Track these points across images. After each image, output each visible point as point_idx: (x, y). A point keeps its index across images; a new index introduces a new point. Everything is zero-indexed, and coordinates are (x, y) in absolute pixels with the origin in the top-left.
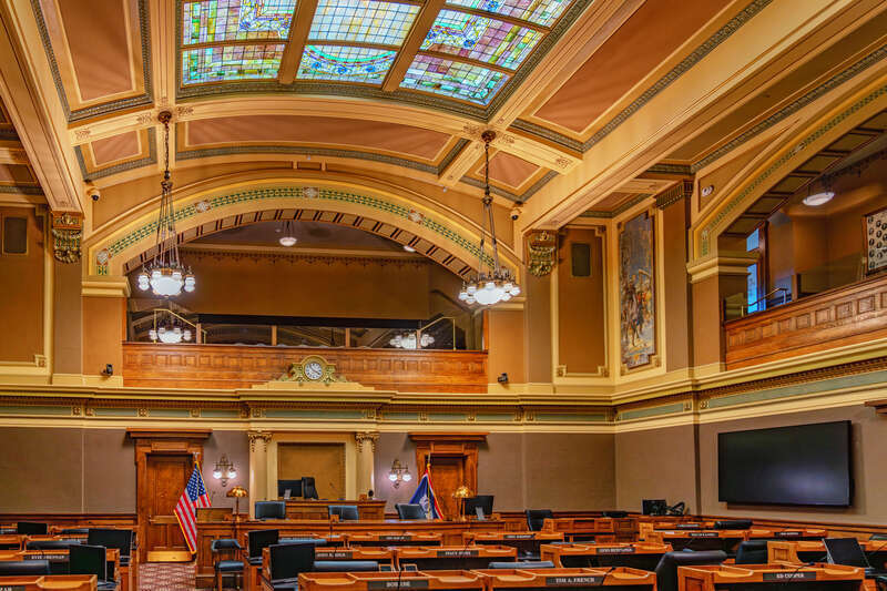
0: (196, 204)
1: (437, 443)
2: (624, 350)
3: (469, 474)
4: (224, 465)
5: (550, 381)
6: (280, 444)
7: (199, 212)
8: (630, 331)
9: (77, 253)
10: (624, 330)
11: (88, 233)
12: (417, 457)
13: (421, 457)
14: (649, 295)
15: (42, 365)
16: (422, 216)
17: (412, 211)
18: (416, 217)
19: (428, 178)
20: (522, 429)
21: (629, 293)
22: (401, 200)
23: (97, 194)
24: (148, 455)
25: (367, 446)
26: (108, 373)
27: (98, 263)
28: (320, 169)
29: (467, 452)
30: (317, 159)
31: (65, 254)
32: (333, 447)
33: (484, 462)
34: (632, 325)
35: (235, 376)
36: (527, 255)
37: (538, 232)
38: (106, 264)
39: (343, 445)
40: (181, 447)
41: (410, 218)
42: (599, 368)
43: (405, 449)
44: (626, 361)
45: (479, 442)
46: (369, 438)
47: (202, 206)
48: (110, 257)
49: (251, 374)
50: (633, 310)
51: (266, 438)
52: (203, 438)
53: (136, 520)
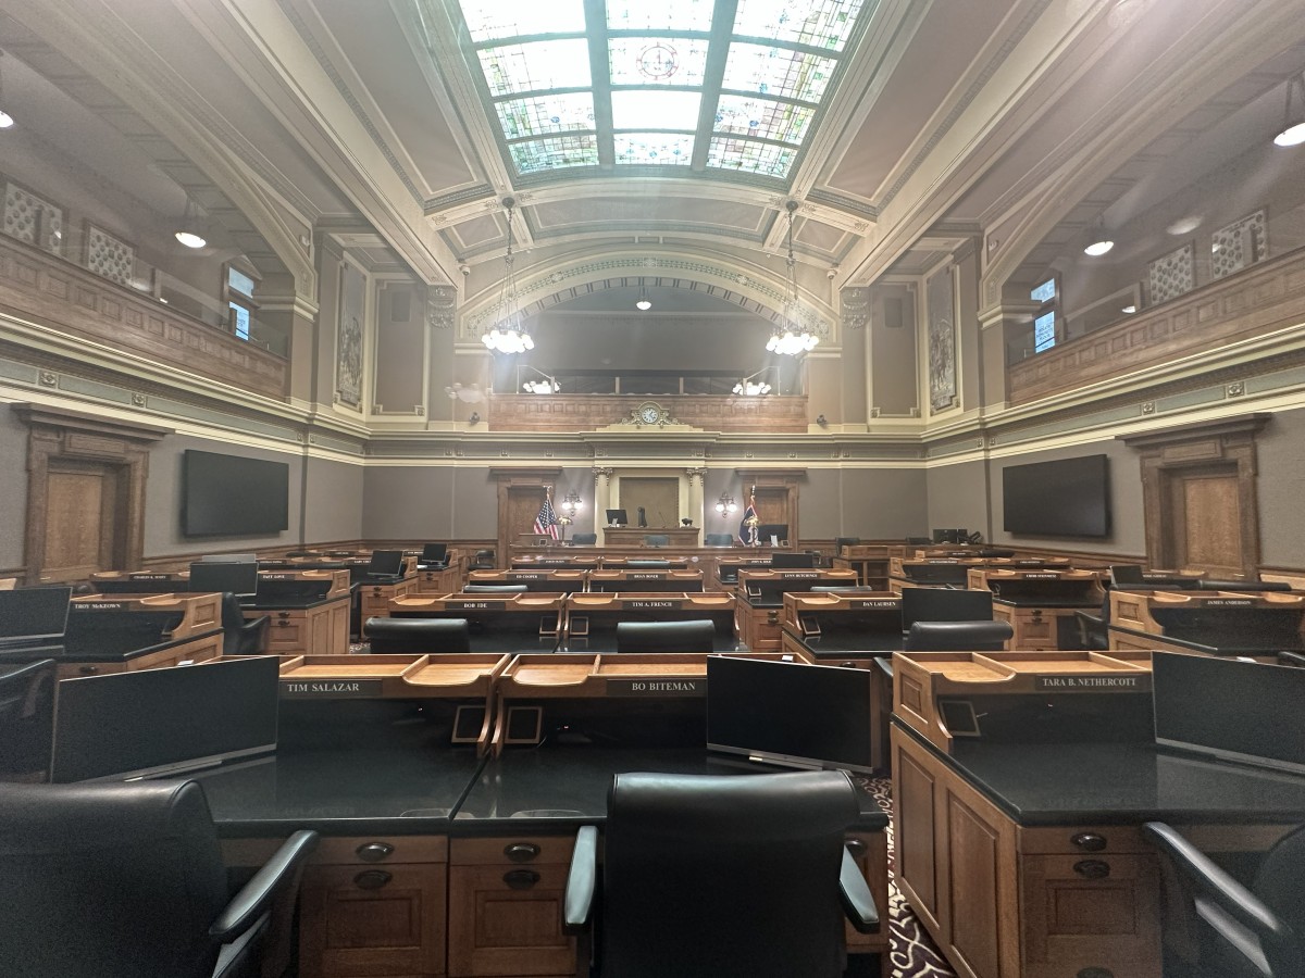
0: (551, 276)
1: (760, 477)
2: (932, 393)
3: (790, 505)
4: (574, 497)
5: (864, 419)
6: (622, 479)
7: (554, 282)
8: (936, 376)
9: (449, 320)
10: (932, 375)
11: (460, 302)
12: (743, 490)
13: (747, 489)
14: (950, 342)
15: (421, 414)
16: (747, 279)
17: (739, 275)
18: (742, 280)
19: (753, 246)
20: (839, 465)
21: (936, 341)
22: (730, 266)
23: (467, 270)
24: (508, 489)
25: (697, 480)
26: (474, 421)
27: (468, 328)
28: (658, 242)
29: (789, 486)
30: (655, 233)
31: (439, 321)
32: (669, 482)
33: (804, 495)
34: (938, 371)
35: (584, 421)
36: (844, 310)
37: (851, 289)
39: (677, 479)
40: (536, 482)
41: (737, 281)
42: (911, 409)
43: (733, 482)
44: (933, 403)
45: (800, 476)
46: (698, 474)
47: (557, 278)
48: (479, 322)
49: (598, 419)
50: (938, 356)
51: (610, 473)
52: (556, 474)
53: (497, 544)
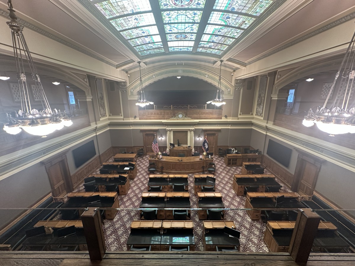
0: (152, 76)
1: (209, 131)
2: (257, 110)
3: (216, 137)
5: (237, 116)
6: (173, 132)
9: (126, 91)
10: (257, 105)
11: (128, 85)
12: (204, 134)
14: (263, 98)
15: (121, 116)
16: (208, 75)
17: (206, 74)
19: (210, 65)
20: (229, 128)
23: (129, 76)
24: (145, 134)
27: (131, 92)
28: (183, 65)
29: (216, 133)
30: (182, 62)
31: (123, 91)
33: (220, 135)
35: (163, 117)
36: (235, 86)
37: (238, 80)
38: (133, 92)
42: (251, 113)
44: (257, 113)
45: (219, 130)
46: (193, 131)
49: (167, 116)
50: (260, 101)
51: (170, 131)
52: (157, 131)
53: (144, 147)
